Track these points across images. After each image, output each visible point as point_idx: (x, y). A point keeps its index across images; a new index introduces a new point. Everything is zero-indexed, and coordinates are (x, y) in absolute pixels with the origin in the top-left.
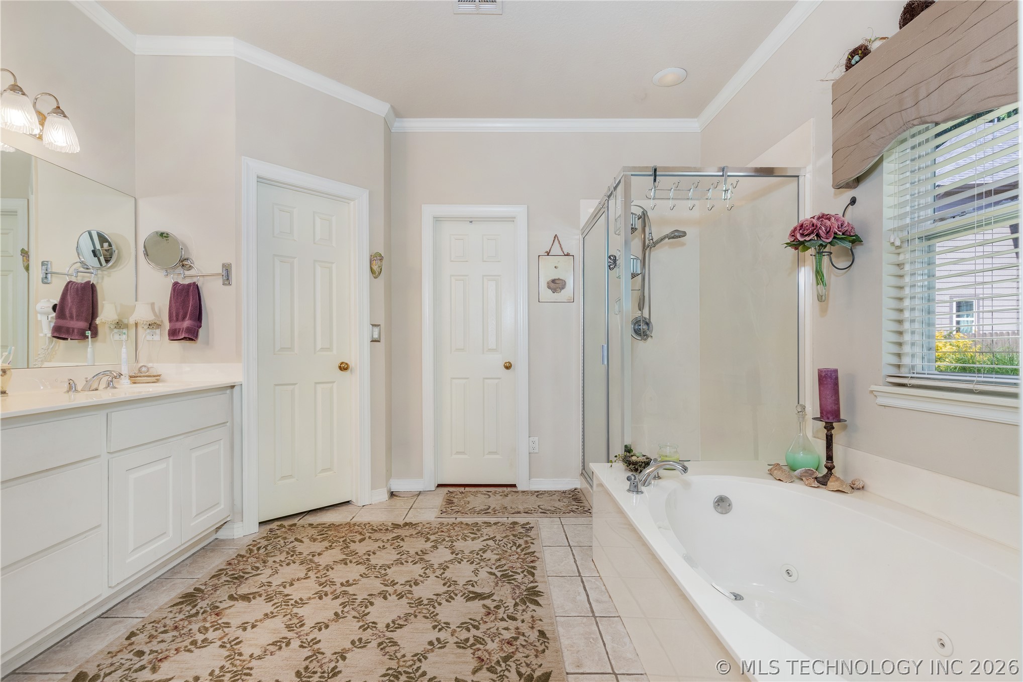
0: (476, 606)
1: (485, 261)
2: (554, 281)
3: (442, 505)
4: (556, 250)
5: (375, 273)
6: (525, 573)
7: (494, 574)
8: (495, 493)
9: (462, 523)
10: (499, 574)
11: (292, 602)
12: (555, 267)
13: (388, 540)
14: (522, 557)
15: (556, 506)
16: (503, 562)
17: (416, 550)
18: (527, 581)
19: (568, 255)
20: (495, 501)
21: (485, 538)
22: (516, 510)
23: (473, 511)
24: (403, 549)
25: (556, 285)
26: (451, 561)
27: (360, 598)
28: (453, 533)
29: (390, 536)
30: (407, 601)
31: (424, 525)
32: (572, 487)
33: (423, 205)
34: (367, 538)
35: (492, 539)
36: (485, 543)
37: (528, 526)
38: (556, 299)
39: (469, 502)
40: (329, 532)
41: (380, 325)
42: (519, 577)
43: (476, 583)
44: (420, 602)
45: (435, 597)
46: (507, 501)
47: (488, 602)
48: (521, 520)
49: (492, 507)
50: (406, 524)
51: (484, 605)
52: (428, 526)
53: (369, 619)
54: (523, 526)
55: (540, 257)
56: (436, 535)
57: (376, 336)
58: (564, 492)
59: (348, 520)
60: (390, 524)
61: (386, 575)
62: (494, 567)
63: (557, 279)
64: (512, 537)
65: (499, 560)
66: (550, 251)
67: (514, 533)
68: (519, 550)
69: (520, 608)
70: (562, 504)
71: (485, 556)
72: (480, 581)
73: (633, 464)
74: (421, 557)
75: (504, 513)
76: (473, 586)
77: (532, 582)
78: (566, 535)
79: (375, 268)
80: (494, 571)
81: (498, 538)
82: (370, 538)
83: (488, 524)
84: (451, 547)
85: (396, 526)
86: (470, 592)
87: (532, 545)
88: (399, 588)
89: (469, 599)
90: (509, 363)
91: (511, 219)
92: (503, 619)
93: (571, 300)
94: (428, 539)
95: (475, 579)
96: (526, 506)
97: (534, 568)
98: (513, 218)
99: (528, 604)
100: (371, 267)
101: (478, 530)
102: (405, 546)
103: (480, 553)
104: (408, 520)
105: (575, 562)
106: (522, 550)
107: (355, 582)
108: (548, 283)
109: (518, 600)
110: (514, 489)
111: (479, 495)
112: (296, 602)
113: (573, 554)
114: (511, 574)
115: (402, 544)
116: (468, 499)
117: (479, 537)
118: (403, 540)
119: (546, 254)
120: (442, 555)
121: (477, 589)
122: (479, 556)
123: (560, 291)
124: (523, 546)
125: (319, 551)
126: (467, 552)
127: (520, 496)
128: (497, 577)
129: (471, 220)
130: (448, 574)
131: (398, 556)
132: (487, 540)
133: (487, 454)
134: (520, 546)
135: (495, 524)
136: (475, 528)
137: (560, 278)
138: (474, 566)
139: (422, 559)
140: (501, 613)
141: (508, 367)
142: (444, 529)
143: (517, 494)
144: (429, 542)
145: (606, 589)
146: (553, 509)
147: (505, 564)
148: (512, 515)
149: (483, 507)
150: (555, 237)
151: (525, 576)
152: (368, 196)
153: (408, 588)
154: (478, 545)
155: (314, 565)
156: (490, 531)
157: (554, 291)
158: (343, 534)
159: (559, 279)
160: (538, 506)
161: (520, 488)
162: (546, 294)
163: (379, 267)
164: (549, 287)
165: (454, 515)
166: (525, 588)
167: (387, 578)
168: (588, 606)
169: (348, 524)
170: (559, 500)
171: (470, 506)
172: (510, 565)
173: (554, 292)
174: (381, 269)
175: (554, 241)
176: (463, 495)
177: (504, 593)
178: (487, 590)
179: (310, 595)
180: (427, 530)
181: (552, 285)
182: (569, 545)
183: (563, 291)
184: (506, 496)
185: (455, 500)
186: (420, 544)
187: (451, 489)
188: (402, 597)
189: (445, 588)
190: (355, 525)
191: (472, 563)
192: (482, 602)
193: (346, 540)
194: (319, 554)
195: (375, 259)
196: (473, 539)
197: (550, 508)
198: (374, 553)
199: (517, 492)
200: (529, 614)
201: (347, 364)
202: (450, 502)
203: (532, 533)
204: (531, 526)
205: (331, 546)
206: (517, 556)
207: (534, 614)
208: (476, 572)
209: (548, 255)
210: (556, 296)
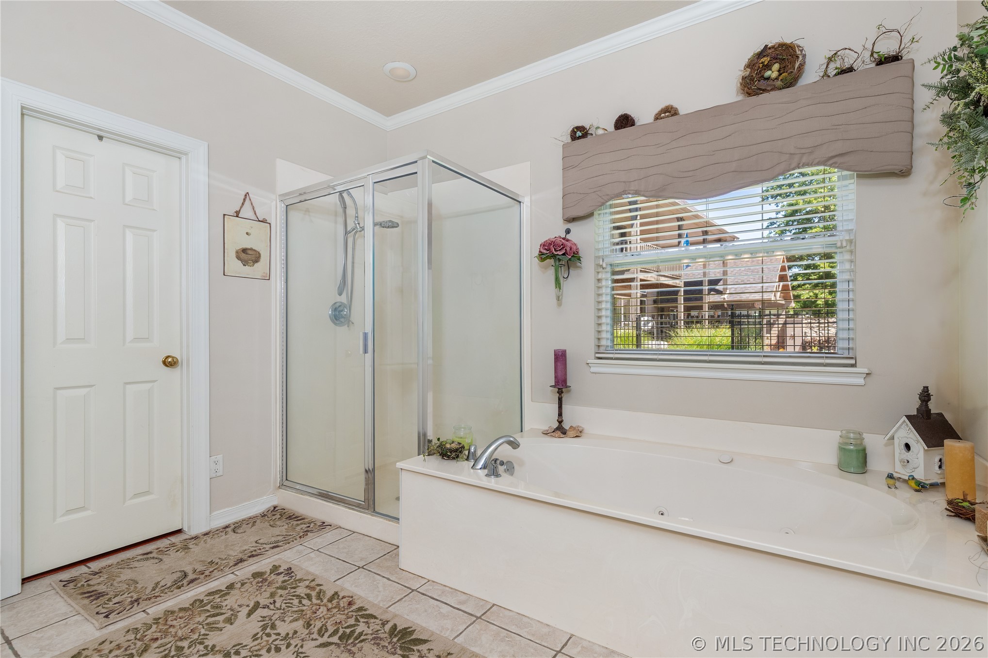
1: (127, 205)
2: (244, 251)
4: (246, 212)
12: (247, 234)
19: (262, 221)
25: (249, 256)
38: (248, 274)
55: (226, 216)
63: (249, 249)
66: (240, 210)
90: (174, 358)
91: (178, 154)
93: (267, 277)
98: (181, 153)
108: (237, 252)
110: (184, 536)
119: (234, 214)
123: (253, 265)
129: (101, 134)
137: (254, 248)
141: (170, 363)
150: (246, 195)
157: (245, 263)
159: (251, 249)
161: (193, 532)
162: (235, 265)
164: (238, 258)
173: (244, 265)
175: (244, 200)
181: (243, 255)
183: (256, 265)
185: (100, 588)
187: (62, 577)
202: (94, 595)
209: (237, 216)
210: (247, 270)
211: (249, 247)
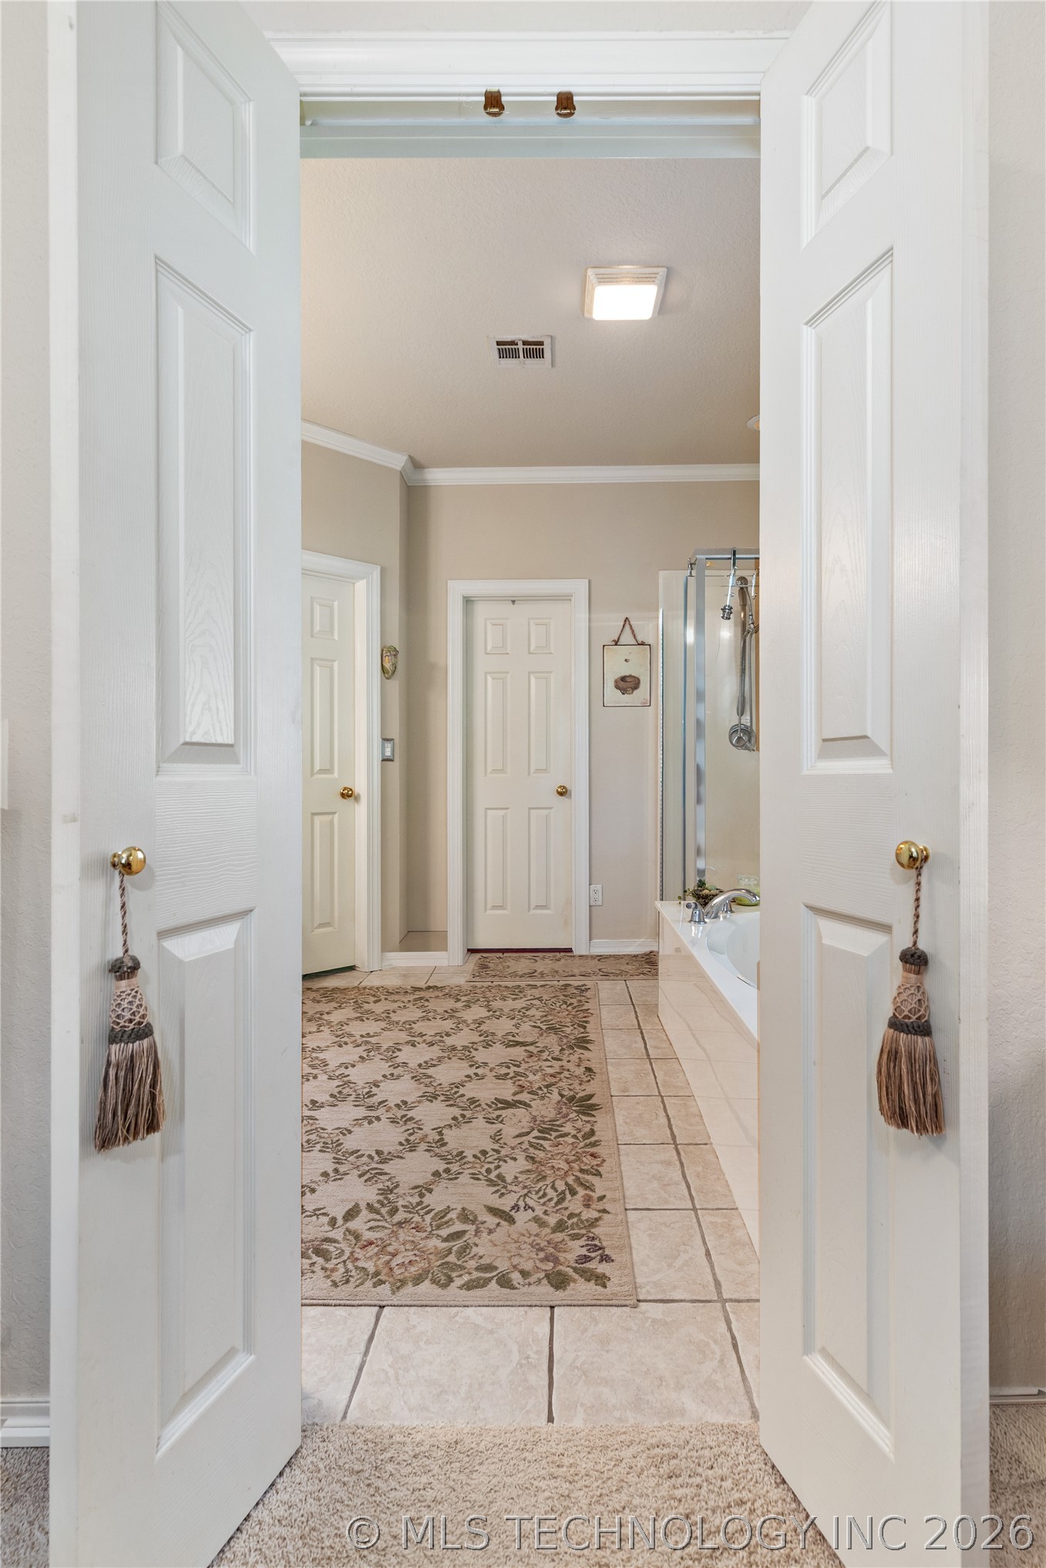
0: (518, 1053)
1: (532, 653)
2: (623, 679)
3: (473, 970)
4: (627, 637)
5: (388, 673)
6: (575, 1026)
7: (539, 1027)
8: (544, 958)
9: (500, 986)
10: (544, 1027)
11: (310, 1049)
12: (626, 660)
13: (409, 1001)
14: (573, 1013)
15: (622, 968)
16: (550, 1018)
17: (445, 1009)
18: (576, 1033)
19: (643, 644)
20: (543, 965)
21: (529, 998)
22: (570, 973)
23: (514, 975)
24: (429, 1008)
25: (628, 684)
26: (488, 1018)
27: (385, 1047)
28: (488, 994)
29: (412, 998)
30: (439, 1048)
31: (452, 988)
32: (647, 950)
33: (449, 581)
34: (383, 1000)
35: (537, 999)
36: (529, 1003)
37: (583, 988)
38: (627, 703)
39: (508, 967)
40: (334, 995)
41: (393, 739)
42: (568, 1030)
43: (517, 1034)
44: (454, 1048)
45: (470, 1045)
46: (557, 966)
47: (531, 1048)
48: (575, 982)
49: (539, 971)
50: (429, 988)
51: (526, 1051)
52: (458, 988)
53: (399, 1060)
54: (577, 988)
55: (605, 648)
56: (468, 997)
57: (388, 753)
58: (636, 956)
59: (356, 985)
60: (409, 987)
61: (412, 1028)
62: (539, 1022)
63: (628, 676)
64: (562, 997)
65: (546, 1016)
66: (619, 639)
67: (566, 993)
68: (570, 1008)
69: (566, 1052)
70: (630, 967)
71: (528, 1013)
72: (522, 1033)
73: (703, 898)
74: (451, 1014)
75: (554, 976)
76: (513, 1036)
77: (583, 1033)
78: (630, 996)
79: (388, 665)
80: (539, 1024)
81: (545, 997)
82: (386, 999)
83: (535, 987)
84: (487, 1006)
85: (416, 989)
86: (510, 1041)
87: (586, 1004)
88: (428, 1039)
89: (508, 1046)
90: (564, 787)
91: (566, 598)
92: (547, 1060)
93: (646, 704)
94: (458, 1000)
95: (517, 1031)
96: (583, 969)
97: (586, 1022)
98: (568, 596)
99: (575, 1049)
100: (382, 665)
101: (520, 992)
102: (431, 1006)
103: (523, 1011)
104: (430, 984)
105: (637, 1017)
106: (574, 1008)
107: (376, 1035)
108: (616, 681)
109: (564, 1047)
110: (569, 954)
111: (522, 960)
112: (313, 1049)
113: (636, 1012)
114: (558, 1027)
115: (426, 1004)
116: (508, 964)
117: (521, 998)
118: (427, 1000)
119: (613, 643)
120: (478, 1012)
121: (517, 1039)
122: (521, 1013)
123: (633, 693)
124: (576, 1004)
125: (327, 1010)
126: (506, 1010)
127: (577, 961)
128: (541, 1029)
129: (513, 599)
130: (483, 1027)
131: (424, 1014)
132: (532, 999)
133: (534, 909)
134: (571, 1004)
135: (541, 986)
136: (516, 990)
137: (633, 675)
138: (514, 1022)
139: (452, 1016)
140: (545, 1055)
141: (562, 793)
142: (478, 991)
143: (573, 958)
144: (460, 1002)
145: (668, 1038)
146: (618, 972)
147: (552, 1020)
148: (565, 979)
149: (527, 971)
150: (625, 621)
151: (575, 1028)
152: (379, 573)
153: (438, 1038)
154: (520, 1004)
155: (325, 1022)
156: (536, 993)
157: (624, 691)
158: (353, 997)
159: (630, 676)
160: (600, 970)
161: (576, 952)
162: (613, 694)
163: (393, 665)
164: (617, 687)
165: (490, 979)
166: (573, 1038)
167: (413, 1031)
168: (644, 1051)
169: (357, 987)
170: (627, 964)
171: (511, 970)
172: (559, 1020)
173: (623, 694)
174: (395, 668)
175: (624, 625)
176: (501, 960)
177: (551, 1041)
178: (529, 1039)
179: (328, 1044)
180: (456, 992)
181: (622, 684)
182: (633, 1004)
183: (635, 692)
184: (559, 960)
185: (490, 965)
186: (450, 1004)
187: (485, 955)
188: (433, 1045)
189: (482, 1038)
190: (365, 988)
191: (513, 1018)
192: (524, 1048)
193: (357, 1001)
194: (328, 1013)
195: (388, 654)
196: (514, 999)
197: (614, 971)
198: (394, 1012)
199: (574, 956)
200: (577, 1056)
201: (351, 790)
202: (484, 967)
203: (587, 994)
204: (586, 987)
205: (340, 1006)
206: (567, 1013)
207: (582, 1056)
208: (517, 1026)
209: (616, 645)
210: (627, 699)
211: (628, 674)
